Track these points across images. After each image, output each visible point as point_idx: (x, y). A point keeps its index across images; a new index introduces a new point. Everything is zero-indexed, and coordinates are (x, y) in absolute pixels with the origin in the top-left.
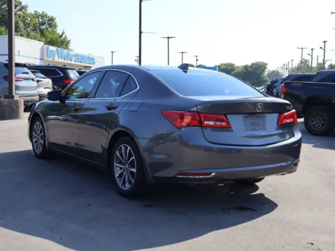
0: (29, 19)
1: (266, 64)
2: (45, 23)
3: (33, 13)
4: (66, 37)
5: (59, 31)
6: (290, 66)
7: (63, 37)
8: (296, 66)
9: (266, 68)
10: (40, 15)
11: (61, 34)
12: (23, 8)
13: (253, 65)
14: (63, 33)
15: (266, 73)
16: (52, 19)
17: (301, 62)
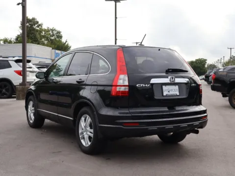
0: (43, 32)
1: (206, 60)
2: (54, 35)
3: (46, 28)
4: (68, 44)
5: (63, 40)
6: (223, 61)
7: (66, 44)
8: (227, 61)
9: (206, 63)
10: (51, 30)
11: (64, 42)
12: (40, 25)
13: (197, 60)
14: (66, 42)
15: (206, 66)
16: (59, 32)
17: (231, 58)
